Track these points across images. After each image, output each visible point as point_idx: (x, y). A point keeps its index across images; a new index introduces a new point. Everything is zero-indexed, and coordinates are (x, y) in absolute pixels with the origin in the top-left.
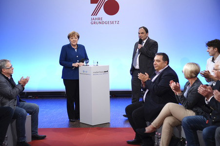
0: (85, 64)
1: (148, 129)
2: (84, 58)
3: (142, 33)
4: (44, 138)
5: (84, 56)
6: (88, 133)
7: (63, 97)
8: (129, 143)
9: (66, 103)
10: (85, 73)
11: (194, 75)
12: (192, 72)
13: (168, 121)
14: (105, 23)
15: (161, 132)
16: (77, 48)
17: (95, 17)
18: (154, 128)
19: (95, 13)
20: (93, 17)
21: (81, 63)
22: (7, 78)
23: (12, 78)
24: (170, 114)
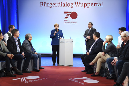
0: (63, 38)
1: (91, 64)
2: (62, 36)
3: (90, 25)
4: (43, 68)
5: (61, 35)
6: (63, 68)
7: (50, 56)
8: (82, 71)
9: (52, 58)
10: (62, 42)
11: (111, 41)
12: (110, 39)
13: (99, 60)
14: (71, 22)
15: (96, 66)
16: (59, 31)
17: (66, 20)
18: (93, 63)
19: (66, 18)
20: (65, 19)
21: (61, 38)
22: (29, 42)
23: (31, 42)
24: (100, 57)
